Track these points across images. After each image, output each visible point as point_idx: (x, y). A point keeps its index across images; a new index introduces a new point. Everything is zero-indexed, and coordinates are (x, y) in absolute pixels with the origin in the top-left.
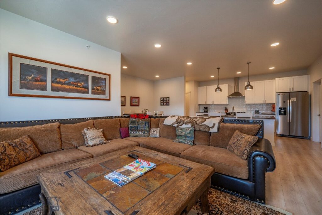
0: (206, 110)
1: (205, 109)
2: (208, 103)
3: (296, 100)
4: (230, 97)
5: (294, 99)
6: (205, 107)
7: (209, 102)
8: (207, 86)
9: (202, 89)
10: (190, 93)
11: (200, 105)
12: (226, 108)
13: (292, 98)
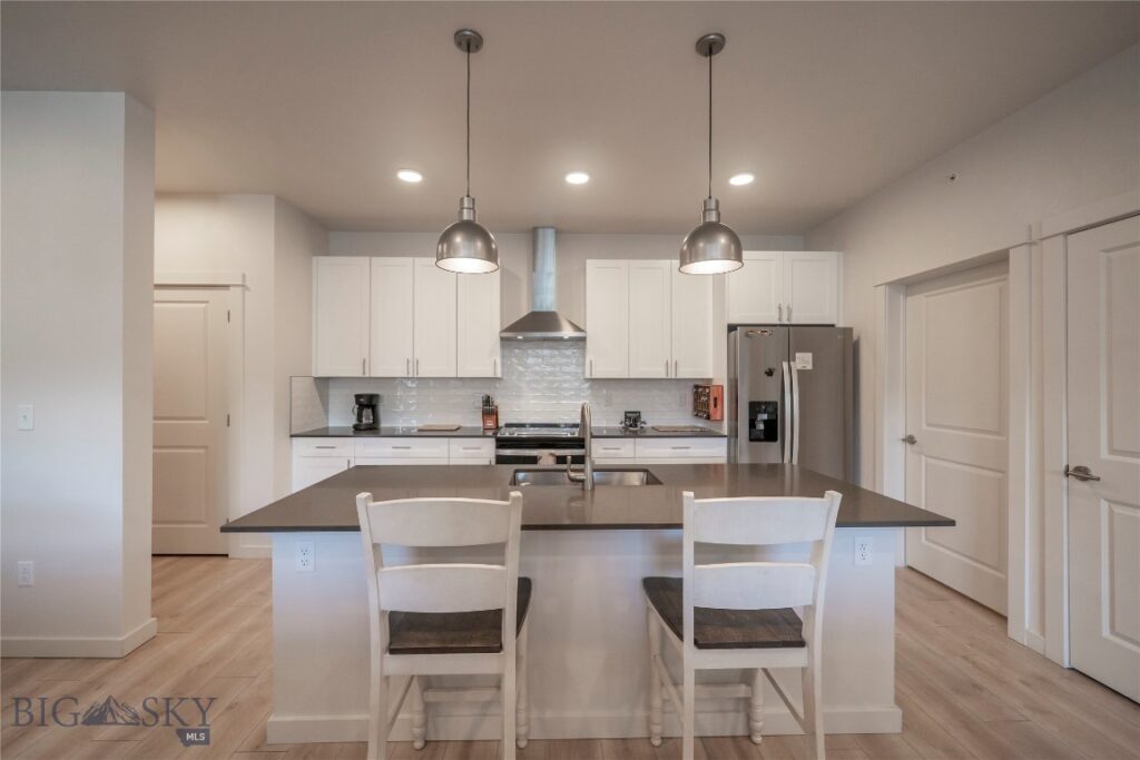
0: (367, 412)
1: (361, 407)
2: (380, 370)
3: (814, 366)
4: (515, 340)
5: (804, 360)
6: (358, 397)
7: (388, 365)
8: (375, 260)
9: (341, 274)
10: (235, 293)
11: (323, 383)
12: (487, 401)
13: (798, 355)
